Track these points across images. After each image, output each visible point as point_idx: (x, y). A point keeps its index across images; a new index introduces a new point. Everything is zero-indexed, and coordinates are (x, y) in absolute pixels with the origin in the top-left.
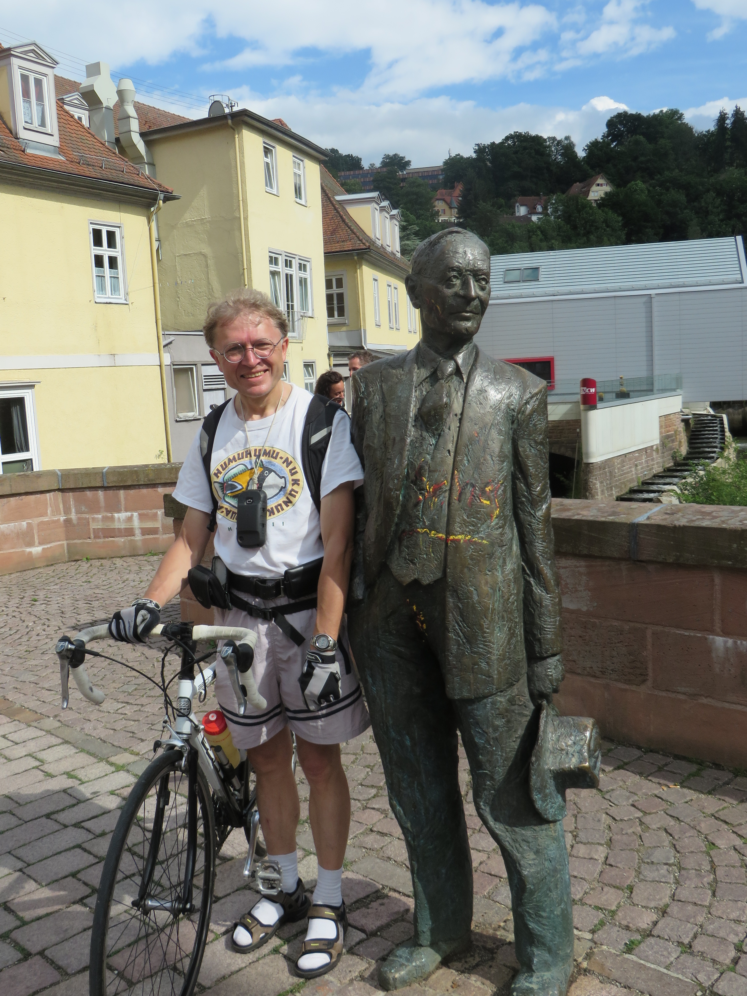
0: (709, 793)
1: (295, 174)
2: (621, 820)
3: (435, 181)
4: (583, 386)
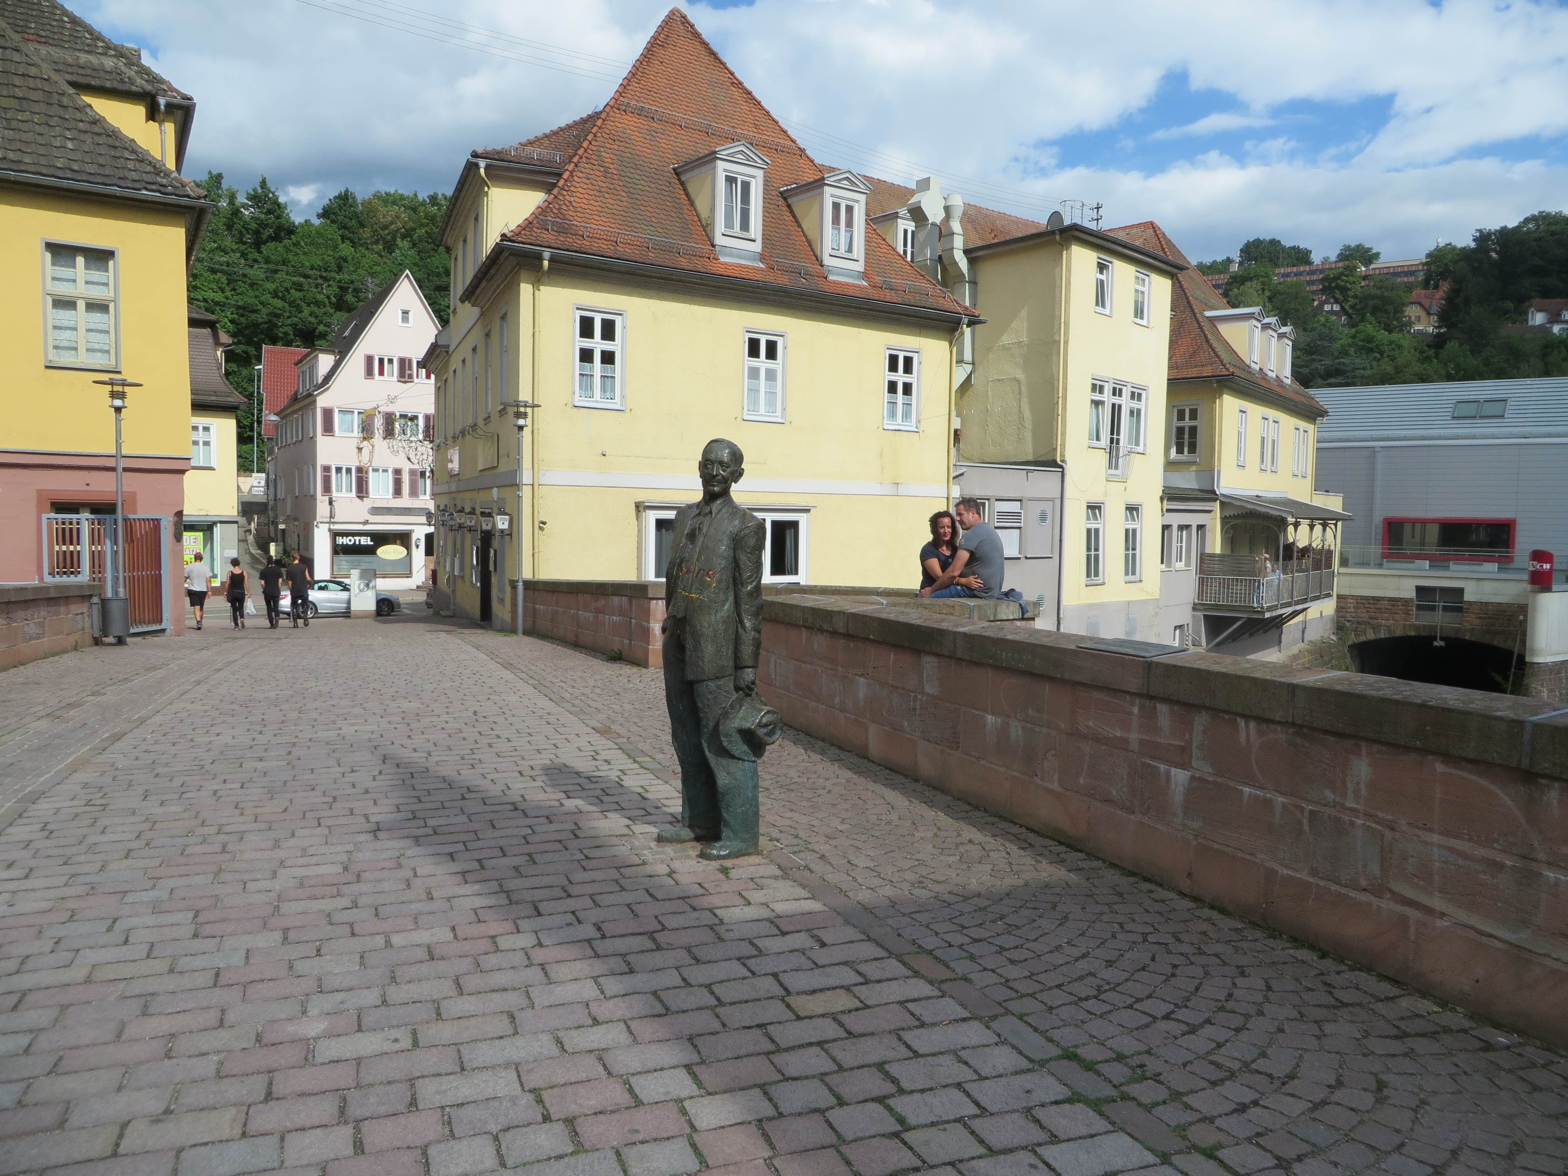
1: (1137, 291)
3: (1412, 279)
4: (1534, 560)
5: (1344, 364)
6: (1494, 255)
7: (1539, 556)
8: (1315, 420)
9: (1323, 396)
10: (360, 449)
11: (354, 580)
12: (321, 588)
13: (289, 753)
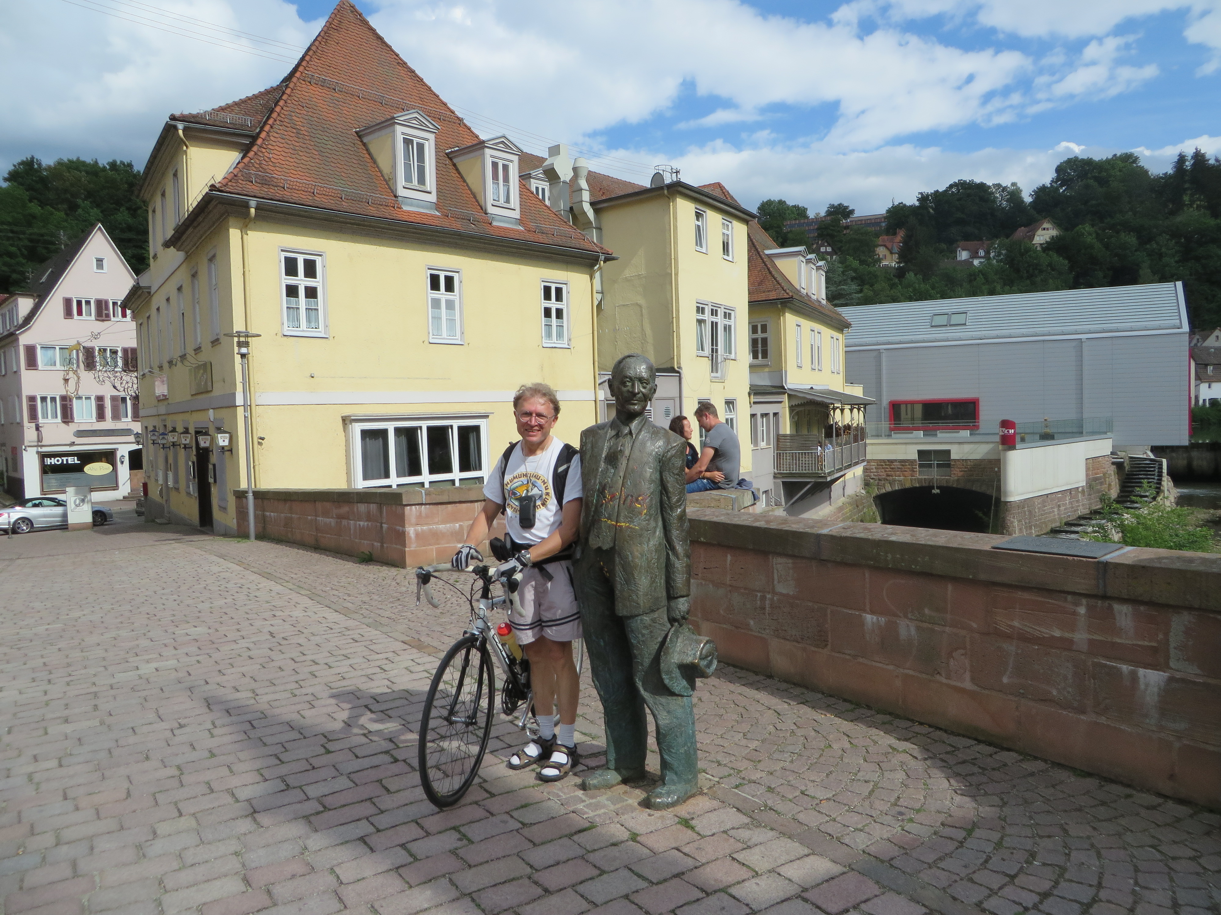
0: (852, 721)
1: (724, 234)
2: (781, 730)
3: (878, 228)
4: (1002, 427)
5: (844, 289)
6: (931, 211)
7: (1006, 424)
8: (843, 330)
9: (847, 313)
10: (66, 380)
11: (70, 496)
12: (35, 506)
13: (96, 708)
